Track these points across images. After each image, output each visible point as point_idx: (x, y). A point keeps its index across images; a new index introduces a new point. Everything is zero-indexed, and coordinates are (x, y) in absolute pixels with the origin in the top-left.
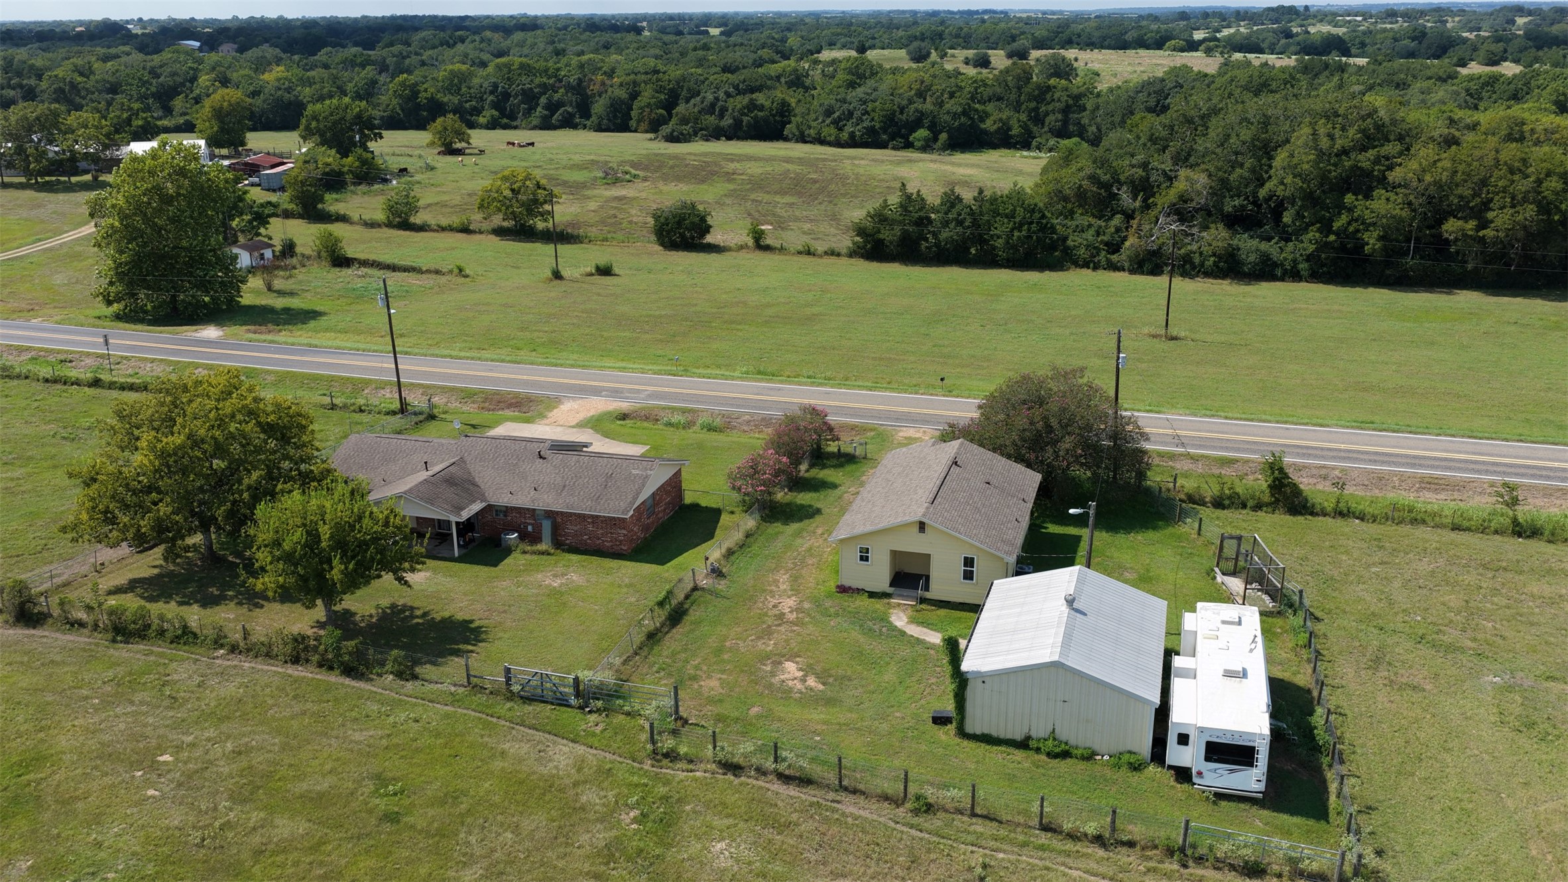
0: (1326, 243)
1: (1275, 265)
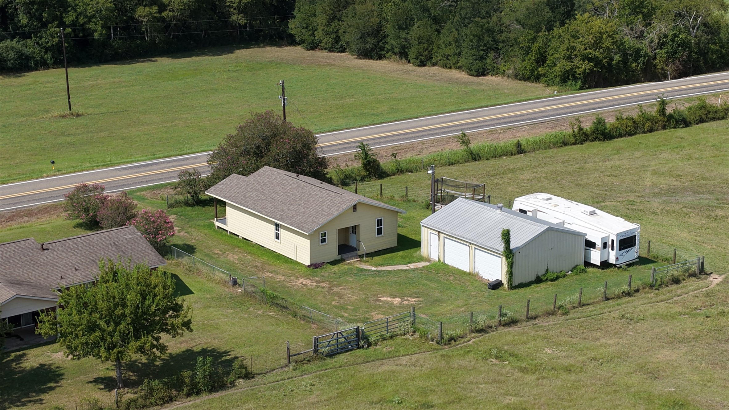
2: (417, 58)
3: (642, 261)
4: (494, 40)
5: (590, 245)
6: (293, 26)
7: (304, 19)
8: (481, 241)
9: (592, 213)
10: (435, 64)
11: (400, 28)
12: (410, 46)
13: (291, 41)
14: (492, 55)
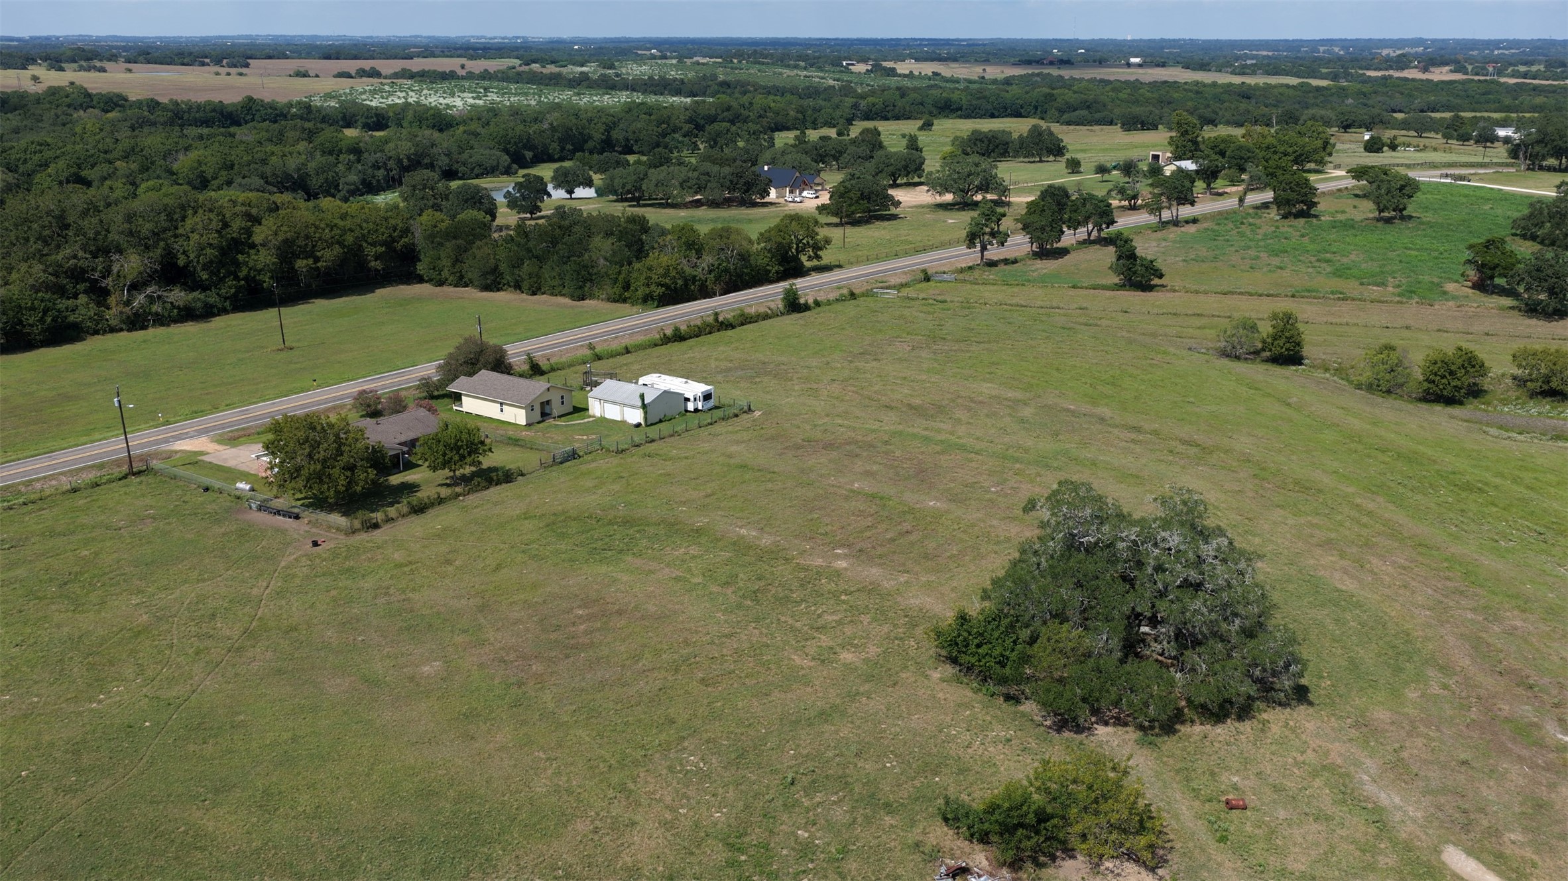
0: (241, 286)
1: (212, 306)
2: (529, 289)
3: (716, 408)
4: (589, 273)
5: (687, 400)
6: (421, 268)
7: (431, 263)
8: (626, 402)
9: (686, 382)
10: (543, 293)
11: (514, 267)
12: (523, 280)
13: (420, 280)
14: (588, 285)
